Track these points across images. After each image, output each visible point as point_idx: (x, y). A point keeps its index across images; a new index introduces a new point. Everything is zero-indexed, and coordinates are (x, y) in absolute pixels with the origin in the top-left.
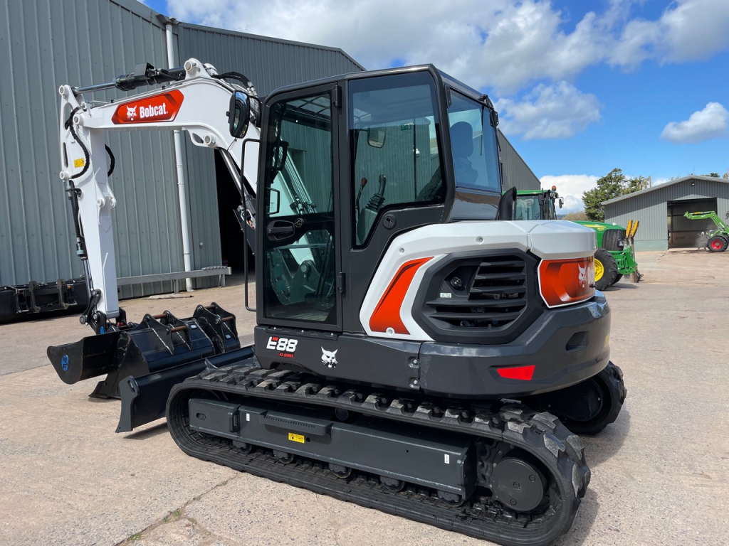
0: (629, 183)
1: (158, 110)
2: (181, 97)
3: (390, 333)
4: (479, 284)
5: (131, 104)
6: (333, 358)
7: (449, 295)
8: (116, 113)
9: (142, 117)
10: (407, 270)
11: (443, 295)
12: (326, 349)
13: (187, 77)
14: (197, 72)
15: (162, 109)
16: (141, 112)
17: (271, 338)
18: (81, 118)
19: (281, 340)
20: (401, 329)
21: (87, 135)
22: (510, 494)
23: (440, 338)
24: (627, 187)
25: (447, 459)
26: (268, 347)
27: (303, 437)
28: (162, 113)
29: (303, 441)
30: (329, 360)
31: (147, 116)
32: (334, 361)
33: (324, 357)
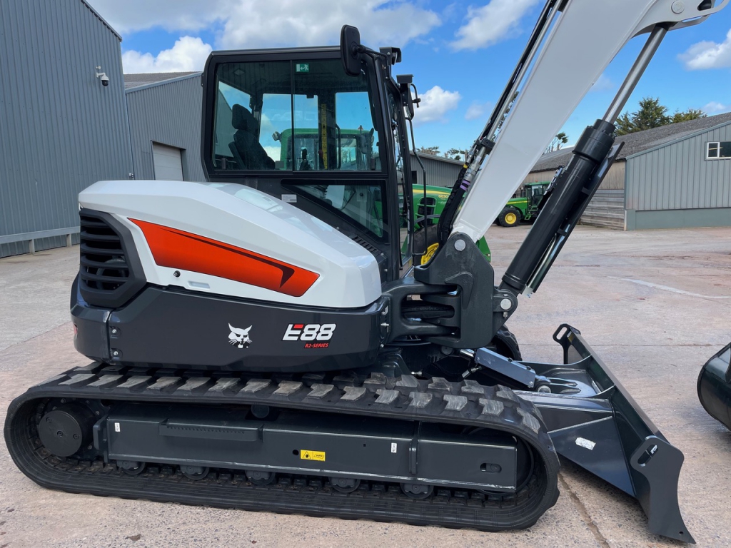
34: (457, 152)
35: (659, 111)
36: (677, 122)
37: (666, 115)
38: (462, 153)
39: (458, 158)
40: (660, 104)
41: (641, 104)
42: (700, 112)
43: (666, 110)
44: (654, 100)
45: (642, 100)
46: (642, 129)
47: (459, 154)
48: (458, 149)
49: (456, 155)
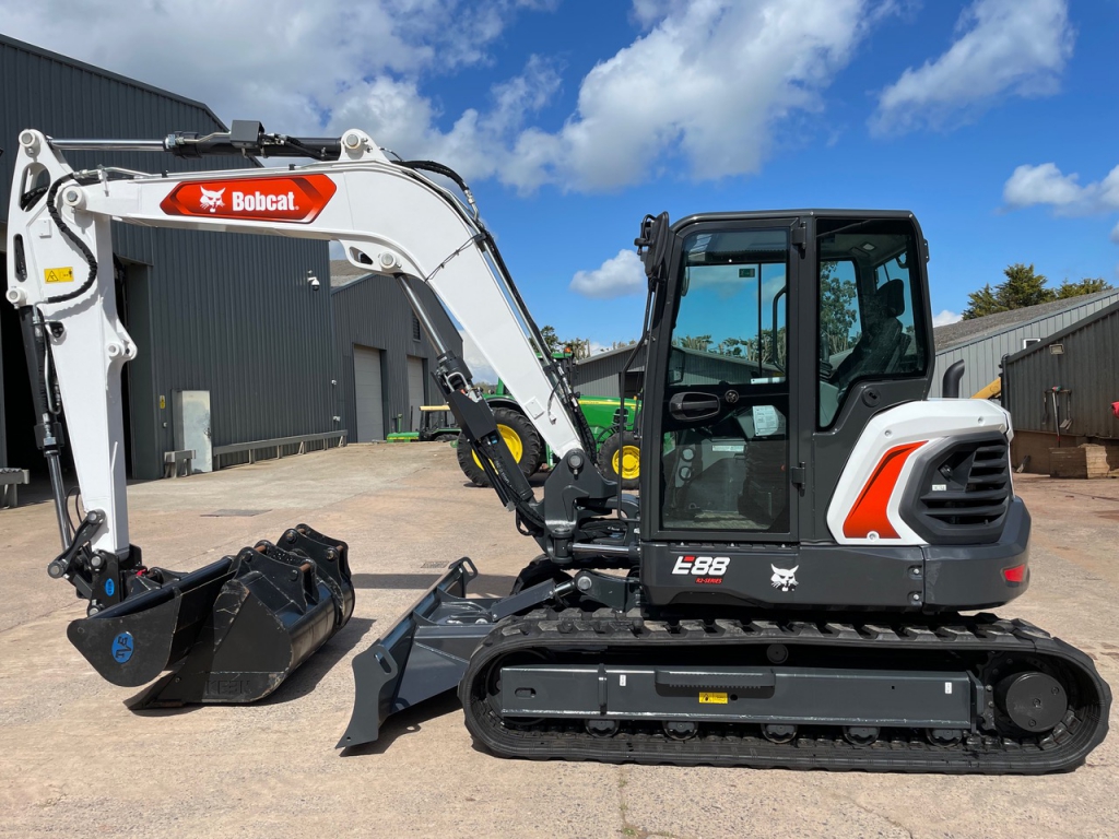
0: (564, 346)
1: (277, 202)
2: (330, 189)
3: (873, 539)
4: (977, 472)
5: (212, 185)
6: (790, 578)
7: (943, 487)
8: (173, 195)
9: (235, 208)
10: (895, 457)
11: (935, 487)
12: (779, 567)
13: (344, 157)
14: (365, 152)
15: (285, 201)
16: (235, 201)
17: (681, 558)
18: (84, 197)
19: (700, 559)
20: (889, 532)
21: (88, 225)
22: (1029, 714)
23: (935, 540)
24: (561, 351)
25: (948, 688)
26: (676, 571)
27: (726, 694)
28: (285, 208)
29: (725, 701)
30: (784, 581)
31: (250, 209)
32: (793, 581)
33: (775, 579)
34: (736, 342)
35: (1035, 284)
36: (1066, 297)
37: (1045, 287)
38: (744, 343)
39: (737, 351)
40: (1036, 274)
41: (1008, 274)
42: (1101, 282)
43: (1045, 281)
44: (1027, 267)
45: (1007, 269)
46: (1011, 309)
47: (739, 345)
48: (737, 339)
49: (735, 346)
